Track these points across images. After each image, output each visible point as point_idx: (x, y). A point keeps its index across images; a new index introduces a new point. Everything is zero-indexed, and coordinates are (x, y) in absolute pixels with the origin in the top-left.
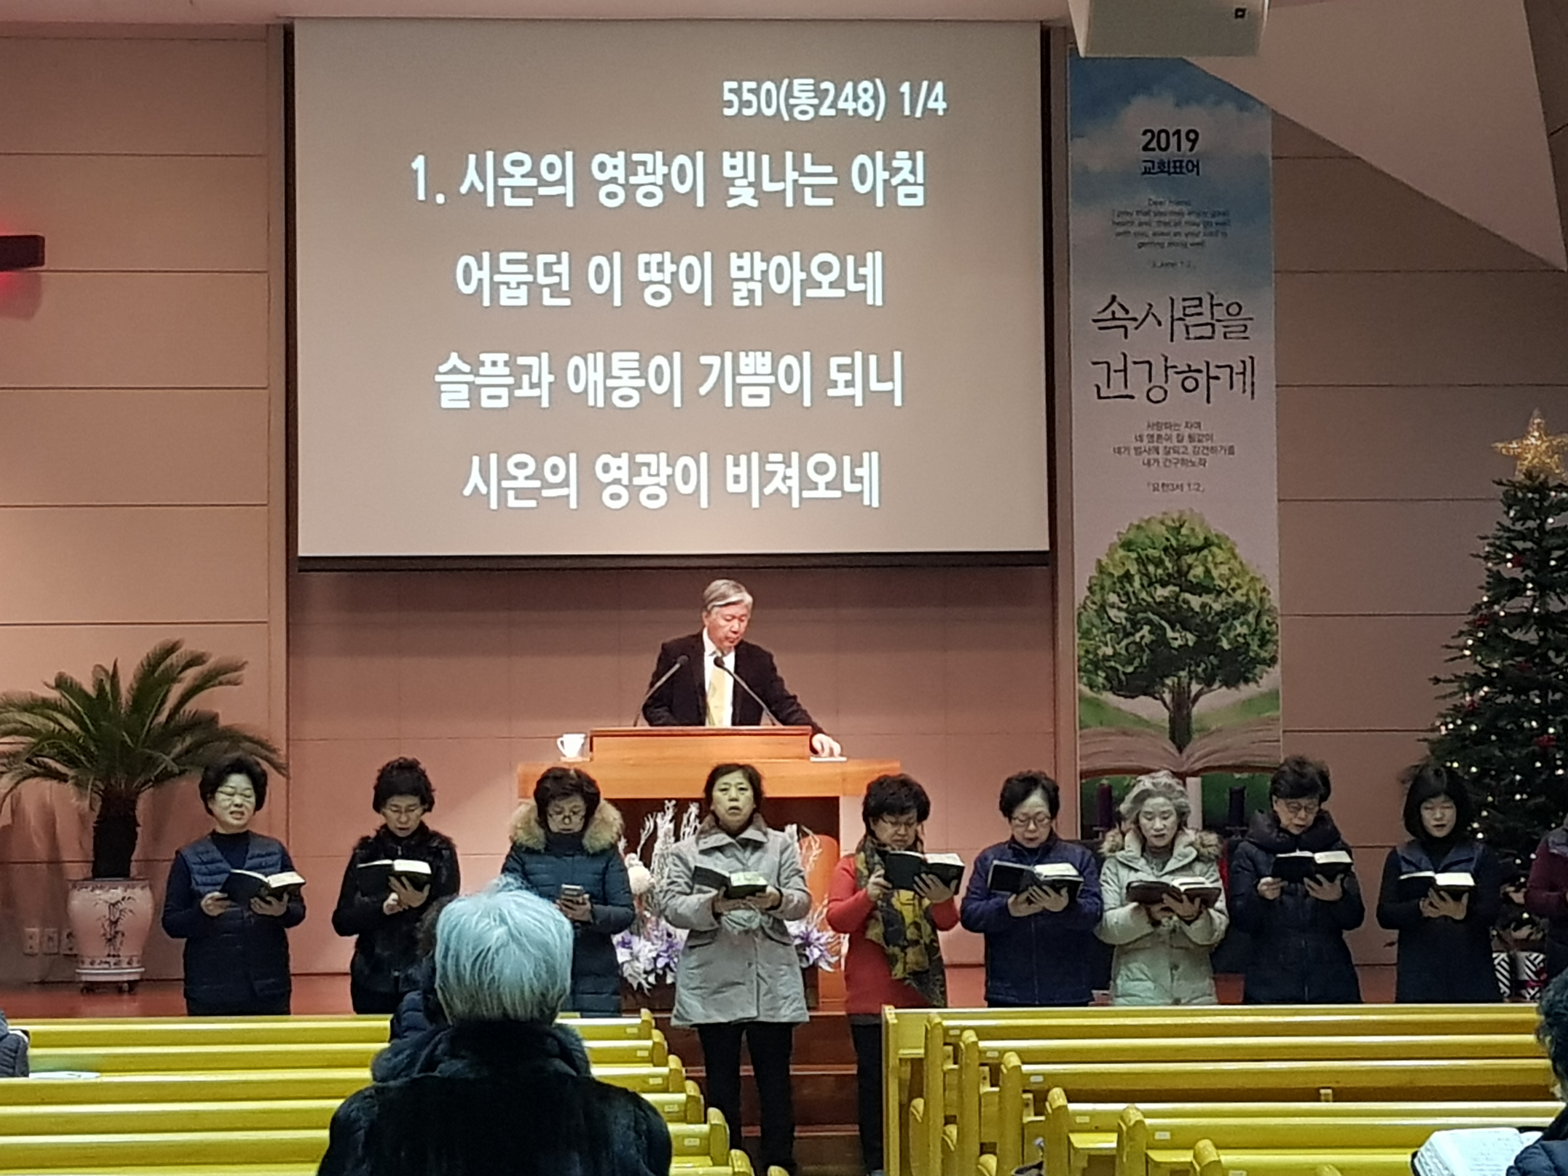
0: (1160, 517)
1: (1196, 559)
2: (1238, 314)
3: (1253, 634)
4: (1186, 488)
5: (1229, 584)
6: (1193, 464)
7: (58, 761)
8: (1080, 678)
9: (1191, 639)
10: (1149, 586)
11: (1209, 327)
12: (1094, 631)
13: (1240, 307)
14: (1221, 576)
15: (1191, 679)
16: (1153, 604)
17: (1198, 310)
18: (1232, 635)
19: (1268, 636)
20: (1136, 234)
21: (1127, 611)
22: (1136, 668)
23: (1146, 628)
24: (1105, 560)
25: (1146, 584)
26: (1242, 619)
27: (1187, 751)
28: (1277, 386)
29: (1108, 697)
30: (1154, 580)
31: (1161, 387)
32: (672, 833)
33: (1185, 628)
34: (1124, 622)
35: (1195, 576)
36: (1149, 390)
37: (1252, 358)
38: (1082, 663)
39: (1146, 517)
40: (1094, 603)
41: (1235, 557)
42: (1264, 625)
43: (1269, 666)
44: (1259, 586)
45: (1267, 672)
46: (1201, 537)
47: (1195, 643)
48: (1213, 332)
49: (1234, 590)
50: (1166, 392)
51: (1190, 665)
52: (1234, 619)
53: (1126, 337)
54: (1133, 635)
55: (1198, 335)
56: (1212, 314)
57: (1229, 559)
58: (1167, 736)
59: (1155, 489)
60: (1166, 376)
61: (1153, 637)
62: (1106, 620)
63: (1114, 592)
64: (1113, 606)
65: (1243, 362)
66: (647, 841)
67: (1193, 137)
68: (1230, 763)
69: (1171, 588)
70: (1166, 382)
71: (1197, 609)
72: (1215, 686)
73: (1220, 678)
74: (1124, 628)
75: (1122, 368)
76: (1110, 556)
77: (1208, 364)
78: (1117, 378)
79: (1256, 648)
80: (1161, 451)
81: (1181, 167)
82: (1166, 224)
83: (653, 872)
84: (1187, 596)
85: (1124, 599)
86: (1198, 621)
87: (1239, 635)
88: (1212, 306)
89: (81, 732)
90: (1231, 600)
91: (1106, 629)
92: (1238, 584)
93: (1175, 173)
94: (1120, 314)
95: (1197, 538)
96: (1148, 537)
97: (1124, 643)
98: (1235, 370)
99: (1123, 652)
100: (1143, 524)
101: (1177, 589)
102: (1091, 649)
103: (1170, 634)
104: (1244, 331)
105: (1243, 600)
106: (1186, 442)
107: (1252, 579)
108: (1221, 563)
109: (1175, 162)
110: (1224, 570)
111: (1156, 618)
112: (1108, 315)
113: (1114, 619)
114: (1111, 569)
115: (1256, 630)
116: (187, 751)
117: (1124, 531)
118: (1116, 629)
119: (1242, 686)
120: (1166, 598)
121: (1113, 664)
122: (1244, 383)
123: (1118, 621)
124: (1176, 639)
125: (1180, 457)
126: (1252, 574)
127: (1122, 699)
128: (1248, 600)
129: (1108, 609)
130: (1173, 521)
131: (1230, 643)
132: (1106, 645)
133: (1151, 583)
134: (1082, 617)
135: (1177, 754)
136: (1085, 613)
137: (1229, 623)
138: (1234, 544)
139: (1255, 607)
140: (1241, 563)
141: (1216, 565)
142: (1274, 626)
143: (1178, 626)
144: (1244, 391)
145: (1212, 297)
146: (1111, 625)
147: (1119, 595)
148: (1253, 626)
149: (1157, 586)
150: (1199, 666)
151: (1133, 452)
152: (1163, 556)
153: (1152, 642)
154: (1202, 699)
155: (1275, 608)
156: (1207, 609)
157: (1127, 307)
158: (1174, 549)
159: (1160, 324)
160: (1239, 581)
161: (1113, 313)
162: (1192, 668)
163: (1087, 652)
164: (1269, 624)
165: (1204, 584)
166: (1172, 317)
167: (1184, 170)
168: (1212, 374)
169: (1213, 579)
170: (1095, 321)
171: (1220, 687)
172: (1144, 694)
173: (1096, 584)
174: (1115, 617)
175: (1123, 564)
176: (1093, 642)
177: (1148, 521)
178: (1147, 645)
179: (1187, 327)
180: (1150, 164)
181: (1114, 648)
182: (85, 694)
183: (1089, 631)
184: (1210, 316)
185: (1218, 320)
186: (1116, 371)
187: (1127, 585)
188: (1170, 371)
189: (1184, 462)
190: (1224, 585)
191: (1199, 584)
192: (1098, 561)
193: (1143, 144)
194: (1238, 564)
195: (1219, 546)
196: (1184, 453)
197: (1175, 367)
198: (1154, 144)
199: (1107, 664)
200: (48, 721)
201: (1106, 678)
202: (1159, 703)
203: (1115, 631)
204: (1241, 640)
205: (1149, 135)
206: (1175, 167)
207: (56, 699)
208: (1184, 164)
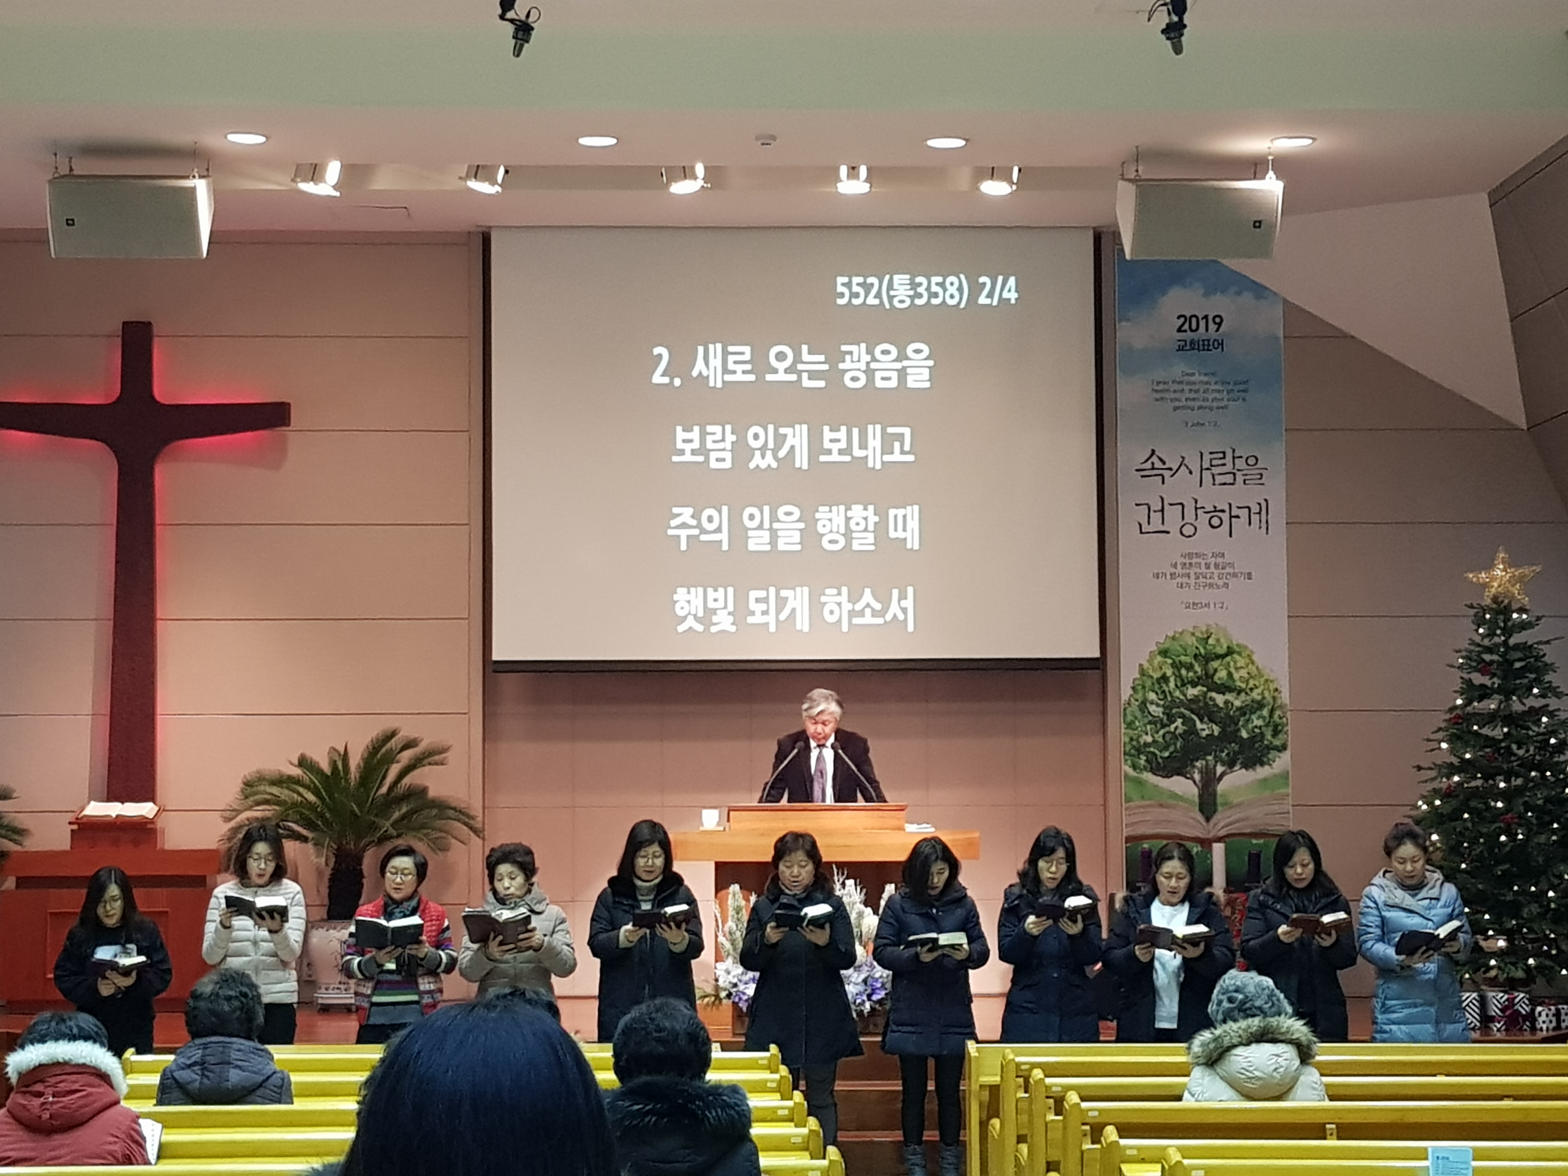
0: (1191, 630)
1: (1221, 665)
2: (1256, 464)
3: (1267, 725)
4: (1212, 605)
5: (1247, 684)
6: (1218, 588)
7: (300, 826)
8: (1126, 760)
9: (1216, 730)
10: (1182, 686)
11: (1232, 475)
12: (1137, 723)
13: (1257, 459)
14: (1241, 678)
15: (1216, 762)
16: (1185, 701)
17: (1222, 462)
18: (1250, 726)
19: (1280, 728)
20: (1172, 400)
21: (1163, 706)
22: (1171, 753)
23: (1180, 721)
24: (1146, 665)
25: (1179, 685)
26: (1258, 713)
27: (1213, 821)
28: (1287, 523)
29: (1148, 776)
30: (1186, 681)
31: (1192, 524)
33: (1211, 720)
34: (1161, 715)
35: (1219, 679)
36: (1183, 526)
37: (1266, 500)
38: (1127, 749)
39: (1180, 630)
40: (1137, 700)
41: (1253, 663)
42: (1276, 717)
43: (1279, 751)
44: (1272, 686)
45: (1279, 757)
46: (1225, 646)
47: (1220, 733)
48: (1235, 479)
49: (1251, 689)
50: (1196, 529)
51: (1216, 752)
52: (1252, 713)
53: (1163, 483)
54: (1169, 726)
55: (1222, 482)
56: (1234, 464)
57: (1248, 664)
58: (1197, 808)
59: (1187, 607)
60: (1196, 515)
61: (1185, 728)
62: (1146, 713)
63: (1153, 691)
64: (1152, 703)
65: (1259, 504)
67: (1219, 321)
68: (1248, 831)
69: (1199, 688)
70: (1196, 519)
71: (1221, 705)
72: (1236, 768)
73: (1240, 761)
74: (1162, 720)
75: (1160, 508)
76: (1150, 661)
77: (1230, 505)
78: (1156, 517)
79: (1269, 737)
80: (1193, 576)
81: (1209, 345)
82: (1197, 391)
84: (1214, 694)
85: (1161, 697)
86: (1222, 714)
87: (1256, 727)
88: (1234, 458)
89: (318, 802)
90: (1248, 698)
91: (1146, 721)
92: (1254, 685)
93: (1204, 350)
94: (1158, 464)
95: (1221, 646)
96: (1181, 646)
97: (1162, 732)
98: (1252, 511)
99: (1161, 740)
100: (1177, 635)
101: (1205, 689)
102: (1134, 738)
103: (1199, 725)
104: (1261, 479)
105: (1259, 698)
106: (1212, 569)
107: (1267, 681)
108: (1242, 668)
109: (1203, 341)
110: (1243, 673)
111: (1187, 713)
112: (1148, 465)
113: (1153, 713)
114: (1151, 673)
115: (1269, 722)
116: (403, 817)
117: (1162, 641)
118: (1155, 721)
119: (1259, 769)
120: (1196, 696)
121: (1152, 749)
122: (1260, 521)
123: (1156, 714)
124: (1204, 730)
125: (1208, 581)
126: (1266, 677)
127: (1160, 778)
128: (1264, 698)
129: (1148, 705)
130: (1202, 633)
131: (1248, 733)
132: (1147, 734)
133: (1183, 683)
134: (1128, 711)
135: (1204, 823)
136: (1130, 709)
137: (1247, 716)
138: (1252, 652)
139: (1269, 704)
140: (1257, 668)
141: (1237, 669)
142: (1284, 719)
143: (1206, 719)
144: (1260, 528)
145: (1234, 451)
146: (1150, 718)
147: (1157, 694)
148: (1267, 720)
149: (1189, 686)
150: (1223, 751)
151: (1168, 577)
153: (1185, 732)
154: (1225, 779)
155: (1286, 705)
156: (1230, 705)
157: (1164, 458)
158: (1203, 657)
159: (1191, 473)
160: (1257, 684)
161: (1153, 463)
162: (1218, 754)
163: (1132, 739)
164: (1281, 718)
165: (1227, 684)
166: (1201, 466)
167: (1211, 347)
168: (1233, 514)
169: (1234, 681)
170: (1137, 470)
171: (1240, 769)
172: (1178, 774)
173: (1138, 685)
174: (1154, 711)
175: (1161, 668)
176: (1136, 732)
177: (1181, 633)
178: (1180, 735)
179: (1213, 476)
180: (1183, 343)
181: (1153, 737)
182: (322, 771)
183: (1133, 722)
184: (1232, 466)
185: (1238, 470)
186: (1155, 511)
187: (1164, 686)
188: (1200, 511)
189: (1211, 585)
190: (1243, 686)
191: (1223, 684)
192: (1141, 665)
193: (1177, 327)
194: (1254, 668)
195: (1239, 654)
196: (1210, 578)
197: (1203, 508)
198: (1186, 327)
199: (1148, 750)
200: (291, 793)
201: (1147, 761)
202: (1190, 781)
203: (1155, 723)
204: (1257, 730)
205: (1182, 319)
206: (1204, 345)
207: (298, 776)
208: (1211, 343)
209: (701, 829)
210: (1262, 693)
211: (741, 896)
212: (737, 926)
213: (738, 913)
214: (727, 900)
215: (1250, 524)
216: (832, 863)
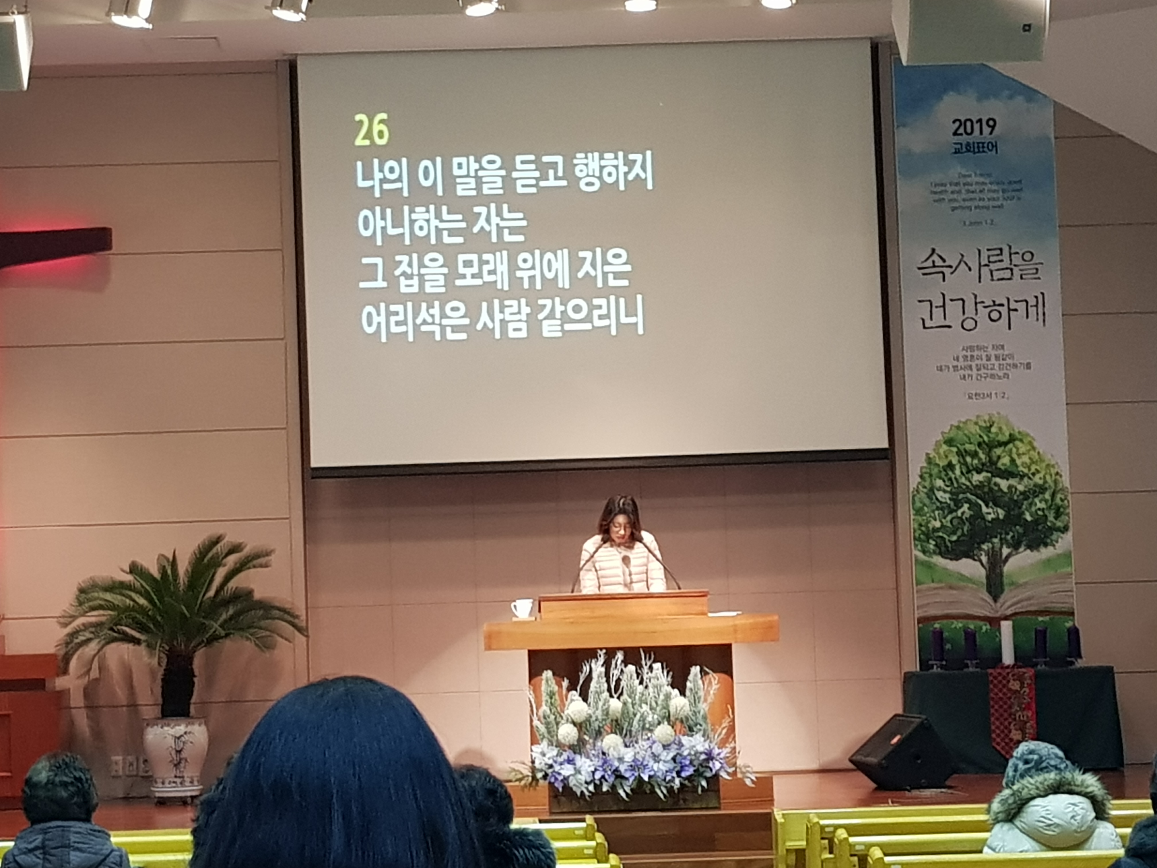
0: (974, 419)
1: (1004, 451)
2: (1031, 260)
3: (1049, 508)
4: (993, 396)
5: (1029, 470)
6: (999, 378)
7: (133, 629)
8: (916, 546)
9: (1001, 513)
10: (967, 473)
11: (1009, 271)
12: (926, 508)
13: (1032, 254)
14: (1023, 464)
15: (1002, 545)
16: (971, 487)
17: (999, 258)
18: (1033, 509)
19: (1061, 510)
20: (950, 200)
21: (951, 493)
22: (959, 537)
23: (966, 506)
24: (932, 454)
25: (964, 471)
26: (1041, 496)
27: (1001, 600)
28: (1063, 315)
29: (937, 560)
30: (971, 468)
31: (972, 319)
32: (603, 675)
33: (996, 505)
34: (948, 501)
35: (1003, 464)
36: (963, 321)
37: (1043, 294)
38: (917, 535)
39: (963, 420)
40: (925, 487)
41: (1034, 448)
42: (1057, 500)
43: (1062, 532)
44: (1053, 471)
45: (1061, 538)
46: (1007, 434)
47: (1005, 516)
48: (1012, 274)
49: (1033, 474)
50: (976, 322)
51: (1001, 534)
52: (1035, 497)
53: (944, 280)
54: (956, 511)
55: (1000, 277)
56: (1011, 260)
57: (1029, 450)
58: (985, 589)
59: (970, 398)
60: (976, 310)
61: (972, 513)
62: (934, 500)
63: (940, 478)
64: (939, 489)
65: (1036, 297)
66: (584, 682)
67: (992, 124)
68: (1035, 609)
69: (984, 474)
70: (976, 314)
71: (1005, 490)
72: (1022, 549)
73: (1024, 543)
74: (949, 506)
75: (942, 304)
76: (936, 450)
77: (1008, 299)
78: (938, 313)
79: (1052, 519)
80: (974, 368)
81: (983, 147)
82: (973, 192)
83: (589, 705)
84: (997, 480)
85: (948, 483)
86: (1006, 499)
87: (1039, 509)
88: (1010, 254)
89: (150, 606)
90: (1030, 481)
91: (934, 507)
92: (1036, 470)
93: (979, 152)
94: (939, 262)
95: (1003, 434)
96: (965, 435)
97: (949, 518)
98: (1030, 305)
99: (949, 525)
100: (961, 425)
101: (989, 475)
102: (923, 523)
103: (984, 509)
104: (1036, 273)
105: (1041, 482)
106: (993, 360)
107: (1048, 465)
108: (1023, 454)
109: (978, 143)
110: (1025, 459)
111: (973, 498)
112: (929, 263)
113: (940, 499)
114: (937, 461)
115: (1051, 505)
116: (231, 618)
117: (947, 431)
118: (942, 507)
119: (1042, 549)
120: (980, 482)
121: (941, 534)
122: (1037, 314)
123: (943, 500)
124: (990, 513)
125: (989, 372)
126: (1047, 462)
127: (948, 561)
128: (1045, 482)
129: (936, 492)
130: (985, 422)
131: (1031, 516)
132: (935, 520)
133: (968, 470)
134: (916, 498)
135: (992, 603)
136: (918, 496)
137: (1030, 500)
138: (1033, 438)
139: (1050, 487)
140: (1038, 453)
141: (1019, 455)
142: (1066, 502)
143: (991, 504)
144: (1037, 319)
145: (1010, 247)
146: (938, 504)
147: (944, 481)
148: (1050, 502)
149: (974, 472)
150: (1008, 534)
151: (951, 369)
152: (978, 449)
153: (971, 516)
154: (1011, 560)
155: (1067, 488)
156: (1014, 490)
157: (944, 256)
158: (987, 445)
159: (970, 269)
160: (1038, 468)
161: (934, 262)
162: (1003, 536)
163: (921, 525)
164: (1062, 500)
165: (1010, 470)
166: (980, 264)
167: (986, 149)
168: (1012, 307)
169: (1017, 466)
170: (920, 268)
171: (1025, 550)
172: (968, 556)
173: (926, 473)
174: (941, 497)
175: (946, 457)
176: (924, 518)
177: (965, 423)
178: (966, 518)
179: (991, 272)
180: (959, 146)
181: (941, 521)
182: (152, 576)
183: (921, 509)
184: (1009, 262)
185: (1015, 266)
186: (937, 307)
187: (950, 473)
188: (979, 305)
189: (992, 376)
190: (1026, 471)
191: (1006, 470)
192: (927, 454)
193: (953, 131)
194: (1036, 454)
195: (1021, 440)
196: (992, 369)
197: (983, 302)
198: (961, 131)
199: (936, 534)
200: (124, 598)
201: (936, 545)
202: (978, 564)
203: (942, 509)
204: (1040, 513)
205: (957, 124)
206: (978, 147)
207: (130, 581)
208: (986, 145)
209: (514, 619)
210: (1044, 477)
211: (554, 682)
212: (551, 710)
213: (551, 698)
214: (540, 686)
215: (1027, 317)
216: (639, 648)
